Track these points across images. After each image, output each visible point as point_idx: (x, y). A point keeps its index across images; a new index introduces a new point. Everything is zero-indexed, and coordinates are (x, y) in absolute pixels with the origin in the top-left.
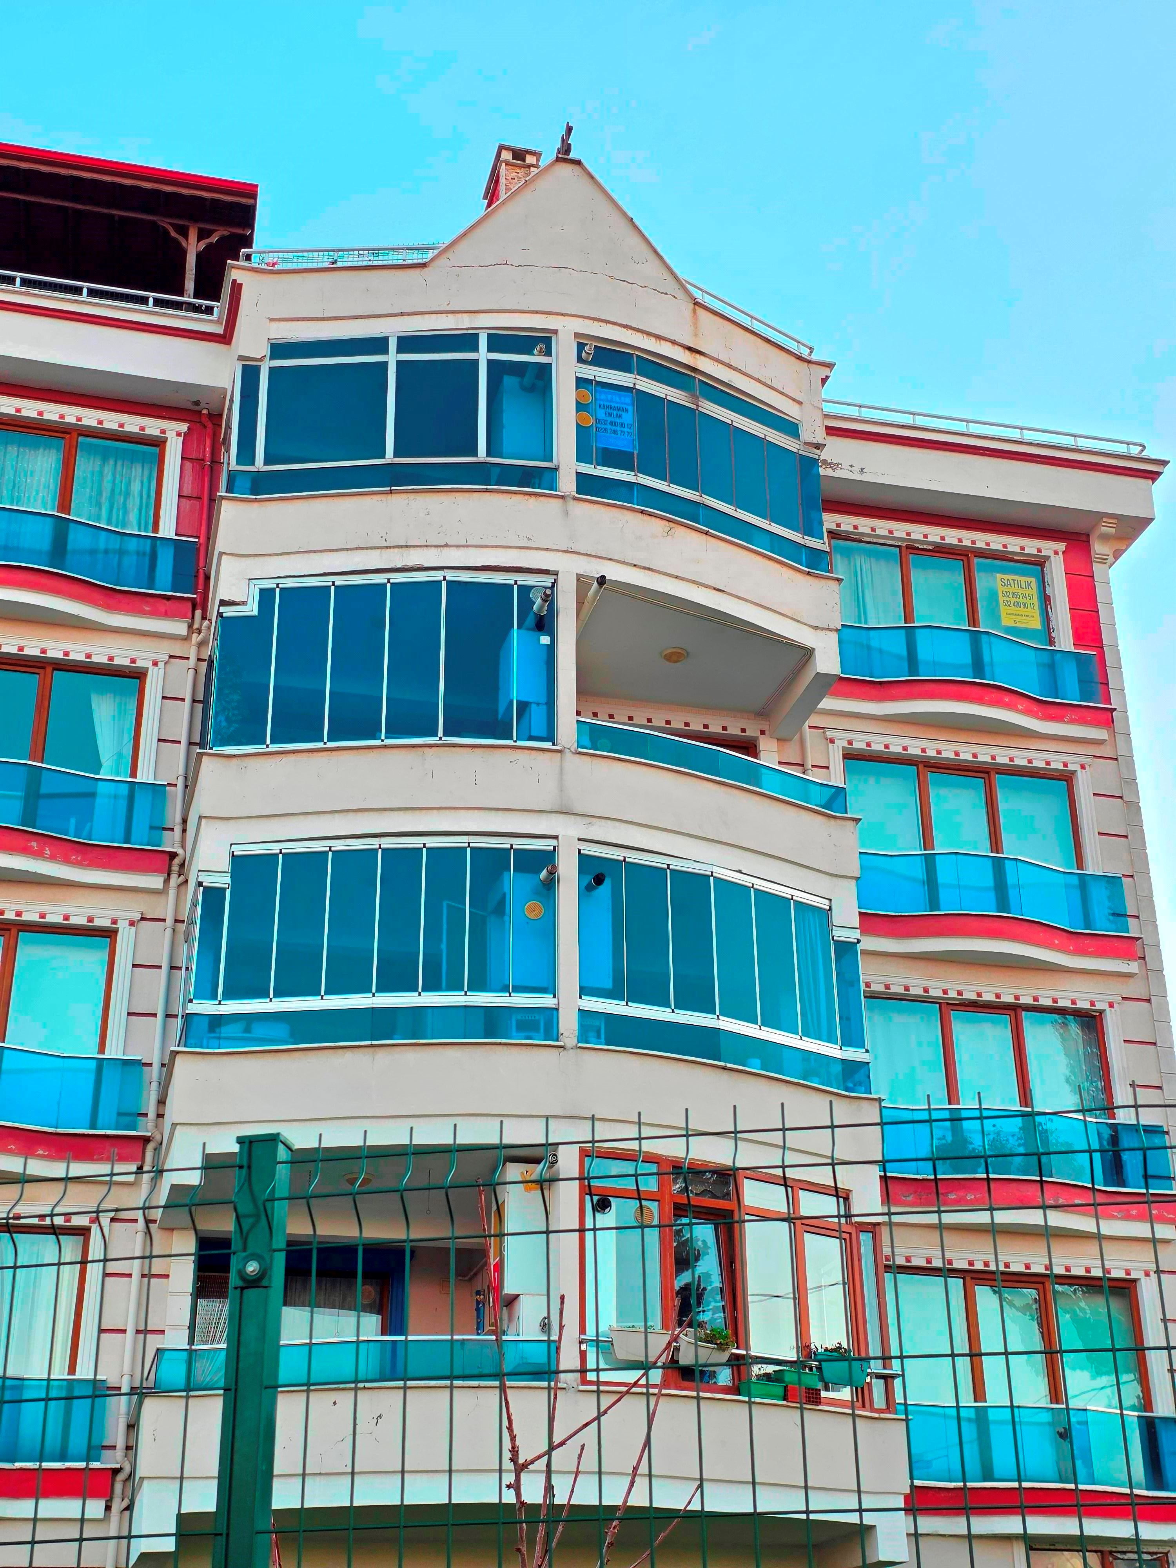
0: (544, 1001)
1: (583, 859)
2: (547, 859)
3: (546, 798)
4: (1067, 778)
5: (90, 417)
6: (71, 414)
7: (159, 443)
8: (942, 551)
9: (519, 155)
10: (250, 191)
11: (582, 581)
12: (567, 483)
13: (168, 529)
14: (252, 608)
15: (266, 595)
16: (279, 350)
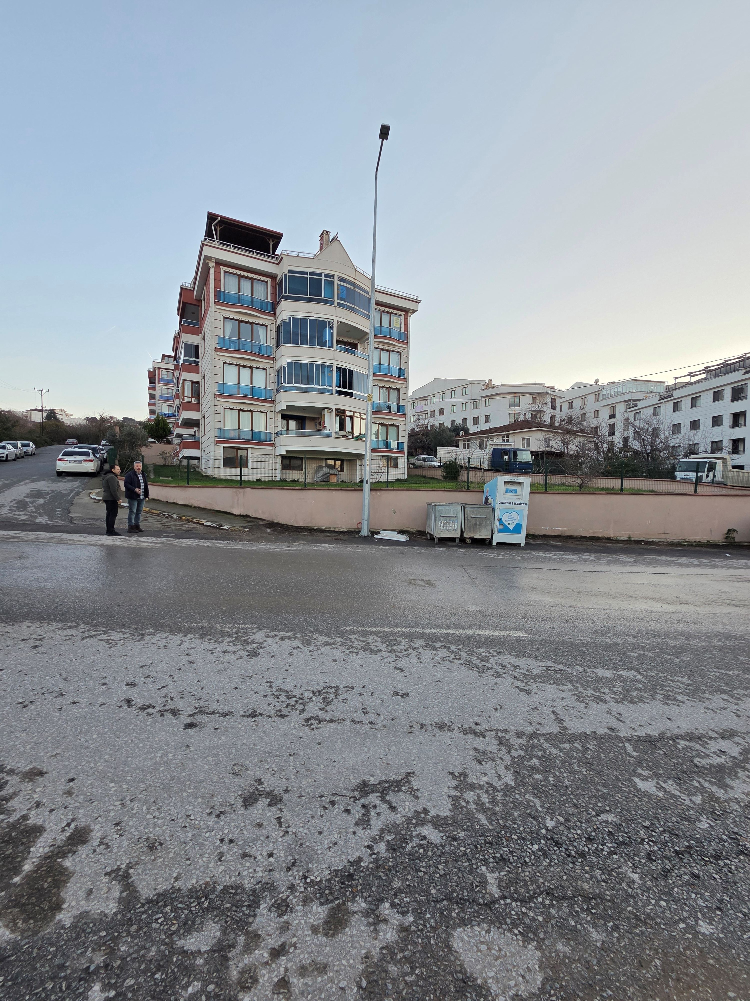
0: (331, 388)
1: (337, 368)
2: (331, 367)
3: (332, 358)
4: (400, 353)
5: (256, 276)
6: (252, 276)
7: (267, 282)
8: (387, 312)
9: (327, 232)
10: (282, 235)
11: (338, 322)
12: (336, 304)
13: (269, 300)
14: (288, 320)
15: (290, 318)
16: (290, 272)
